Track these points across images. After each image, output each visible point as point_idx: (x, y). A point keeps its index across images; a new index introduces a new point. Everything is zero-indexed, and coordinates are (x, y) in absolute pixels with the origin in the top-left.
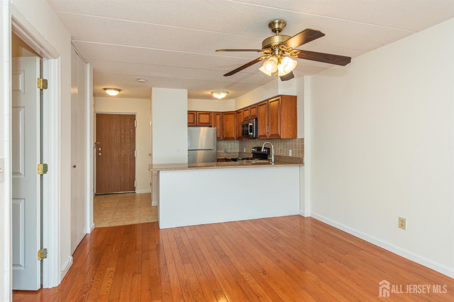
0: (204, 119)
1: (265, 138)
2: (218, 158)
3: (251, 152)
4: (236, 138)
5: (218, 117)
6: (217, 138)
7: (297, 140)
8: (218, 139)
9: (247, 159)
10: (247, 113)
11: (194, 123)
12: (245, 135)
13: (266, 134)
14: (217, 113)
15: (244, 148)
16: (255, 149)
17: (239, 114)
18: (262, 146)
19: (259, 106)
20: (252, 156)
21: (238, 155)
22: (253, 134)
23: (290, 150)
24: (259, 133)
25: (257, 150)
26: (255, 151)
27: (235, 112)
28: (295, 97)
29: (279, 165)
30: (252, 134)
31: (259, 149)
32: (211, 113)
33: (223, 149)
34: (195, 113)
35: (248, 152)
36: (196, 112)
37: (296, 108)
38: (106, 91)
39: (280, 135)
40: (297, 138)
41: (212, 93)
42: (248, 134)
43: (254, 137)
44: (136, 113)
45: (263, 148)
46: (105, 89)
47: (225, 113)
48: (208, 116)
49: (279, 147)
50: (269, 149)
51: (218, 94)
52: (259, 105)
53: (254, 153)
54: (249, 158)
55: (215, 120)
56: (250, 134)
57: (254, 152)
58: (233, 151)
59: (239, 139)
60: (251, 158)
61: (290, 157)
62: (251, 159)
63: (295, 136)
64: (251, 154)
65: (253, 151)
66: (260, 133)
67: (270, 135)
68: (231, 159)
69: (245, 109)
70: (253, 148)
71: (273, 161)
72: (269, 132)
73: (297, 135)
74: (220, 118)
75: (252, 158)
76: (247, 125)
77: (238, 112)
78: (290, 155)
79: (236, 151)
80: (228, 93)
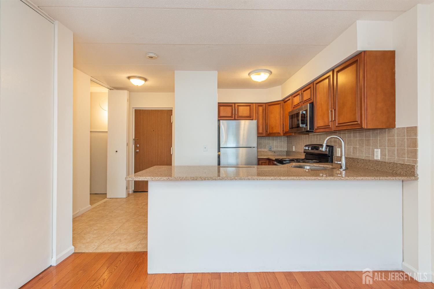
0: (244, 111)
1: (327, 130)
2: (259, 157)
3: (303, 151)
4: (282, 134)
5: (261, 109)
6: (258, 133)
7: (395, 131)
8: (260, 136)
9: (298, 161)
10: (297, 100)
11: (232, 117)
12: (295, 128)
13: (330, 124)
14: (260, 105)
15: (293, 146)
16: (309, 148)
17: (286, 103)
18: (323, 143)
19: (317, 84)
20: (303, 157)
21: (286, 154)
22: (307, 125)
23: (375, 150)
24: (317, 123)
25: (312, 149)
26: (308, 149)
27: (282, 101)
28: (392, 54)
29: (362, 178)
30: (304, 126)
31: (316, 147)
32: (252, 105)
33: (267, 147)
34: (233, 105)
35: (298, 151)
36: (235, 103)
37: (393, 74)
38: (130, 80)
39: (359, 122)
40: (395, 127)
41: (249, 74)
42: (298, 126)
43: (309, 129)
44: (172, 108)
45: (324, 145)
46: (129, 78)
47: (269, 104)
48: (248, 107)
49: (351, 145)
50: (331, 148)
51: (258, 74)
52: (315, 83)
53: (307, 153)
54: (300, 159)
55: (257, 113)
56: (301, 125)
57: (308, 151)
58: (279, 149)
59: (286, 134)
60: (303, 159)
61: (377, 161)
62: (303, 161)
63: (390, 124)
64: (303, 153)
65: (306, 149)
66: (319, 122)
67: (337, 125)
68: (275, 159)
69: (294, 95)
70: (306, 146)
71: (344, 168)
72: (335, 120)
73: (396, 123)
74: (263, 110)
75: (305, 158)
76: (298, 114)
77: (284, 101)
78: (375, 158)
79: (282, 149)
80: (271, 73)
